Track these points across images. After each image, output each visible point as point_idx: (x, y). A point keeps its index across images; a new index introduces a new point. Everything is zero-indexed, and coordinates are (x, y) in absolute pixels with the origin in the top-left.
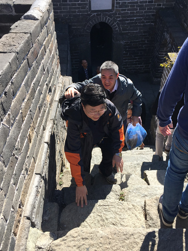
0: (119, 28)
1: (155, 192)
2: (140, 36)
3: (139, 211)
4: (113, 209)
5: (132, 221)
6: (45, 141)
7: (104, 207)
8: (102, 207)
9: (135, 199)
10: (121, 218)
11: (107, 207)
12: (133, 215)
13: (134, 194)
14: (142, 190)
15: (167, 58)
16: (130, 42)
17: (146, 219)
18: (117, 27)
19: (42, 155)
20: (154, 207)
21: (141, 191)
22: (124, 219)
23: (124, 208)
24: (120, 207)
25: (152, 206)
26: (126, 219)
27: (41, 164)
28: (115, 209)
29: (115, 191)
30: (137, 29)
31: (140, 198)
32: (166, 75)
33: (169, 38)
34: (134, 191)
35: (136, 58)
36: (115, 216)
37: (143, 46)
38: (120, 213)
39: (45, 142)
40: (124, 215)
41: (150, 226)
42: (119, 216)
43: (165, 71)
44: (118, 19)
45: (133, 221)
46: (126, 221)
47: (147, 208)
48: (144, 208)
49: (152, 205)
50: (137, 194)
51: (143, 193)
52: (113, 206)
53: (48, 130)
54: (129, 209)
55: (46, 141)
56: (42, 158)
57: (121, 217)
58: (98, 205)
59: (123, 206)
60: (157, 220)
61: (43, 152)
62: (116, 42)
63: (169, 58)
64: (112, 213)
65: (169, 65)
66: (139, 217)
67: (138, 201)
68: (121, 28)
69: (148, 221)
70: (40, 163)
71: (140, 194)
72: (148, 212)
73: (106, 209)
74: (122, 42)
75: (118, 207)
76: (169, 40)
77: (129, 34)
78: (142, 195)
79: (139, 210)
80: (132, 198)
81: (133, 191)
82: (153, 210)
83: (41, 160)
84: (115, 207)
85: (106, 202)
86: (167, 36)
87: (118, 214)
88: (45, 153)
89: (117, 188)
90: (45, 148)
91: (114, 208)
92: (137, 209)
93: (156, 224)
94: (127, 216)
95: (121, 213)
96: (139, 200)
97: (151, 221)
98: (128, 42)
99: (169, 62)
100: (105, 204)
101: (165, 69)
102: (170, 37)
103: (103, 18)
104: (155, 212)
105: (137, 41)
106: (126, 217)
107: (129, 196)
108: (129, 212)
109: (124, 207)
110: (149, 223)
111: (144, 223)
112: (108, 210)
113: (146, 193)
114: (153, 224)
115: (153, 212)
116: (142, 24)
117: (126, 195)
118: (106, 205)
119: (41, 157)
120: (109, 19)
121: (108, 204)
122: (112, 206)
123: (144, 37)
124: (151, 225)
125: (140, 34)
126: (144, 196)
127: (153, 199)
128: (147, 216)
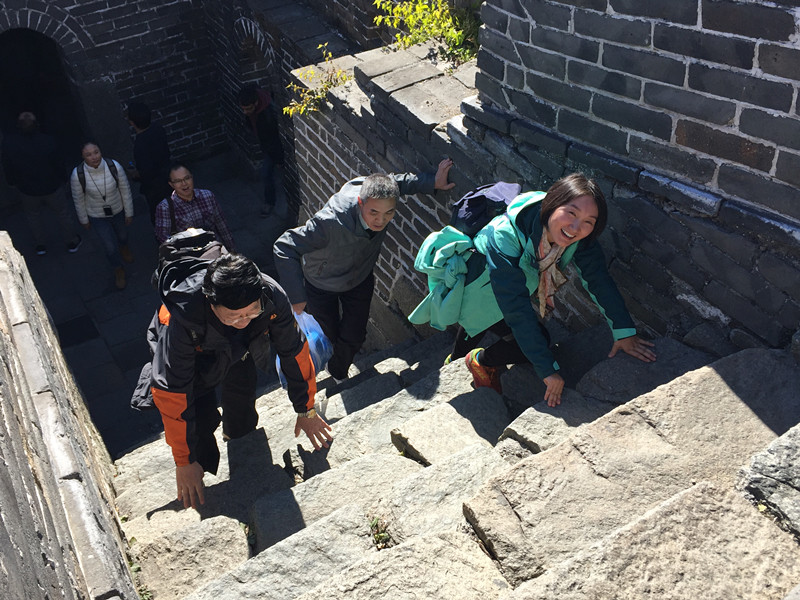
0: (82, 36)
1: (464, 471)
2: (161, 44)
3: (465, 546)
4: (394, 579)
5: (462, 584)
6: (63, 475)
7: (364, 586)
8: (356, 591)
9: (421, 518)
10: (429, 593)
11: (374, 582)
12: (456, 564)
13: (411, 508)
14: (428, 482)
15: (296, 88)
16: (135, 72)
17: (493, 555)
18: (71, 36)
19: (82, 525)
20: (499, 512)
21: (426, 488)
22: (440, 590)
23: (423, 560)
24: (410, 562)
25: (492, 512)
26: (446, 587)
27: (96, 557)
28: (398, 576)
29: (351, 528)
30: (143, 28)
31: (434, 510)
32: (306, 137)
33: (259, 31)
34: (408, 499)
35: (172, 114)
36: (412, 595)
37: (183, 75)
38: (418, 581)
39: (65, 478)
40: (435, 579)
41: (515, 570)
42: (420, 590)
43: (302, 127)
44: (67, 9)
45: (464, 581)
46: (448, 591)
47: (483, 524)
48: (472, 531)
49: (491, 509)
50: (419, 502)
51: (434, 493)
52: (390, 570)
53: (52, 430)
54: (438, 553)
55: (67, 474)
56: (90, 534)
57: (428, 590)
58: (342, 594)
59: (416, 553)
60: (525, 543)
61: (80, 513)
62: (87, 82)
63: (304, 86)
64: (397, 590)
65: (309, 106)
66: (475, 562)
67: (433, 520)
68: (89, 35)
69: (502, 559)
70: (91, 557)
71: (430, 498)
72: (492, 532)
73: (374, 592)
74: (105, 79)
75: (403, 564)
76: (261, 37)
77: (122, 48)
78: (437, 499)
79: (463, 542)
80: (412, 523)
81: (404, 501)
82: (499, 521)
83: (88, 544)
84: (396, 571)
85: (363, 571)
86: (252, 27)
87: (415, 586)
88: (89, 515)
89: (353, 516)
90: (80, 495)
91: (394, 576)
92: (458, 542)
93: (530, 556)
94: (442, 578)
95: (422, 577)
96: (435, 516)
97: (511, 554)
98: (129, 74)
99: (308, 97)
100: (361, 579)
101: (297, 121)
102: (263, 28)
103: (12, 16)
104: (510, 524)
105: (155, 62)
106: (441, 582)
107: (402, 520)
108: (442, 563)
109: (419, 556)
110: (510, 564)
111: (497, 571)
112: (380, 591)
113: (444, 487)
114: (521, 558)
115: (503, 527)
116: (155, 8)
117: (389, 524)
118: (367, 577)
119: (85, 533)
120: (35, 17)
121: (371, 574)
122: (387, 572)
123: (174, 45)
124: (516, 565)
125: (160, 41)
126: (442, 499)
127: (486, 491)
128: (496, 547)
